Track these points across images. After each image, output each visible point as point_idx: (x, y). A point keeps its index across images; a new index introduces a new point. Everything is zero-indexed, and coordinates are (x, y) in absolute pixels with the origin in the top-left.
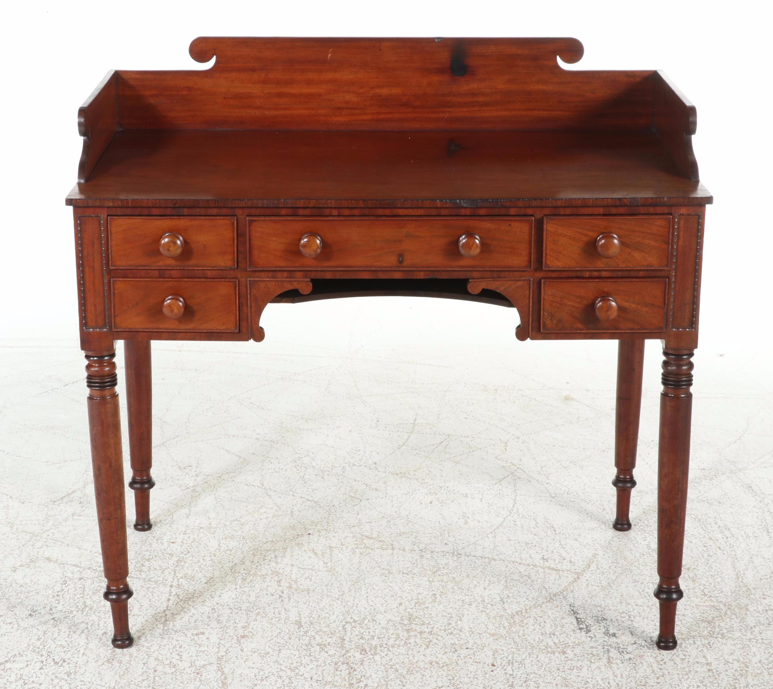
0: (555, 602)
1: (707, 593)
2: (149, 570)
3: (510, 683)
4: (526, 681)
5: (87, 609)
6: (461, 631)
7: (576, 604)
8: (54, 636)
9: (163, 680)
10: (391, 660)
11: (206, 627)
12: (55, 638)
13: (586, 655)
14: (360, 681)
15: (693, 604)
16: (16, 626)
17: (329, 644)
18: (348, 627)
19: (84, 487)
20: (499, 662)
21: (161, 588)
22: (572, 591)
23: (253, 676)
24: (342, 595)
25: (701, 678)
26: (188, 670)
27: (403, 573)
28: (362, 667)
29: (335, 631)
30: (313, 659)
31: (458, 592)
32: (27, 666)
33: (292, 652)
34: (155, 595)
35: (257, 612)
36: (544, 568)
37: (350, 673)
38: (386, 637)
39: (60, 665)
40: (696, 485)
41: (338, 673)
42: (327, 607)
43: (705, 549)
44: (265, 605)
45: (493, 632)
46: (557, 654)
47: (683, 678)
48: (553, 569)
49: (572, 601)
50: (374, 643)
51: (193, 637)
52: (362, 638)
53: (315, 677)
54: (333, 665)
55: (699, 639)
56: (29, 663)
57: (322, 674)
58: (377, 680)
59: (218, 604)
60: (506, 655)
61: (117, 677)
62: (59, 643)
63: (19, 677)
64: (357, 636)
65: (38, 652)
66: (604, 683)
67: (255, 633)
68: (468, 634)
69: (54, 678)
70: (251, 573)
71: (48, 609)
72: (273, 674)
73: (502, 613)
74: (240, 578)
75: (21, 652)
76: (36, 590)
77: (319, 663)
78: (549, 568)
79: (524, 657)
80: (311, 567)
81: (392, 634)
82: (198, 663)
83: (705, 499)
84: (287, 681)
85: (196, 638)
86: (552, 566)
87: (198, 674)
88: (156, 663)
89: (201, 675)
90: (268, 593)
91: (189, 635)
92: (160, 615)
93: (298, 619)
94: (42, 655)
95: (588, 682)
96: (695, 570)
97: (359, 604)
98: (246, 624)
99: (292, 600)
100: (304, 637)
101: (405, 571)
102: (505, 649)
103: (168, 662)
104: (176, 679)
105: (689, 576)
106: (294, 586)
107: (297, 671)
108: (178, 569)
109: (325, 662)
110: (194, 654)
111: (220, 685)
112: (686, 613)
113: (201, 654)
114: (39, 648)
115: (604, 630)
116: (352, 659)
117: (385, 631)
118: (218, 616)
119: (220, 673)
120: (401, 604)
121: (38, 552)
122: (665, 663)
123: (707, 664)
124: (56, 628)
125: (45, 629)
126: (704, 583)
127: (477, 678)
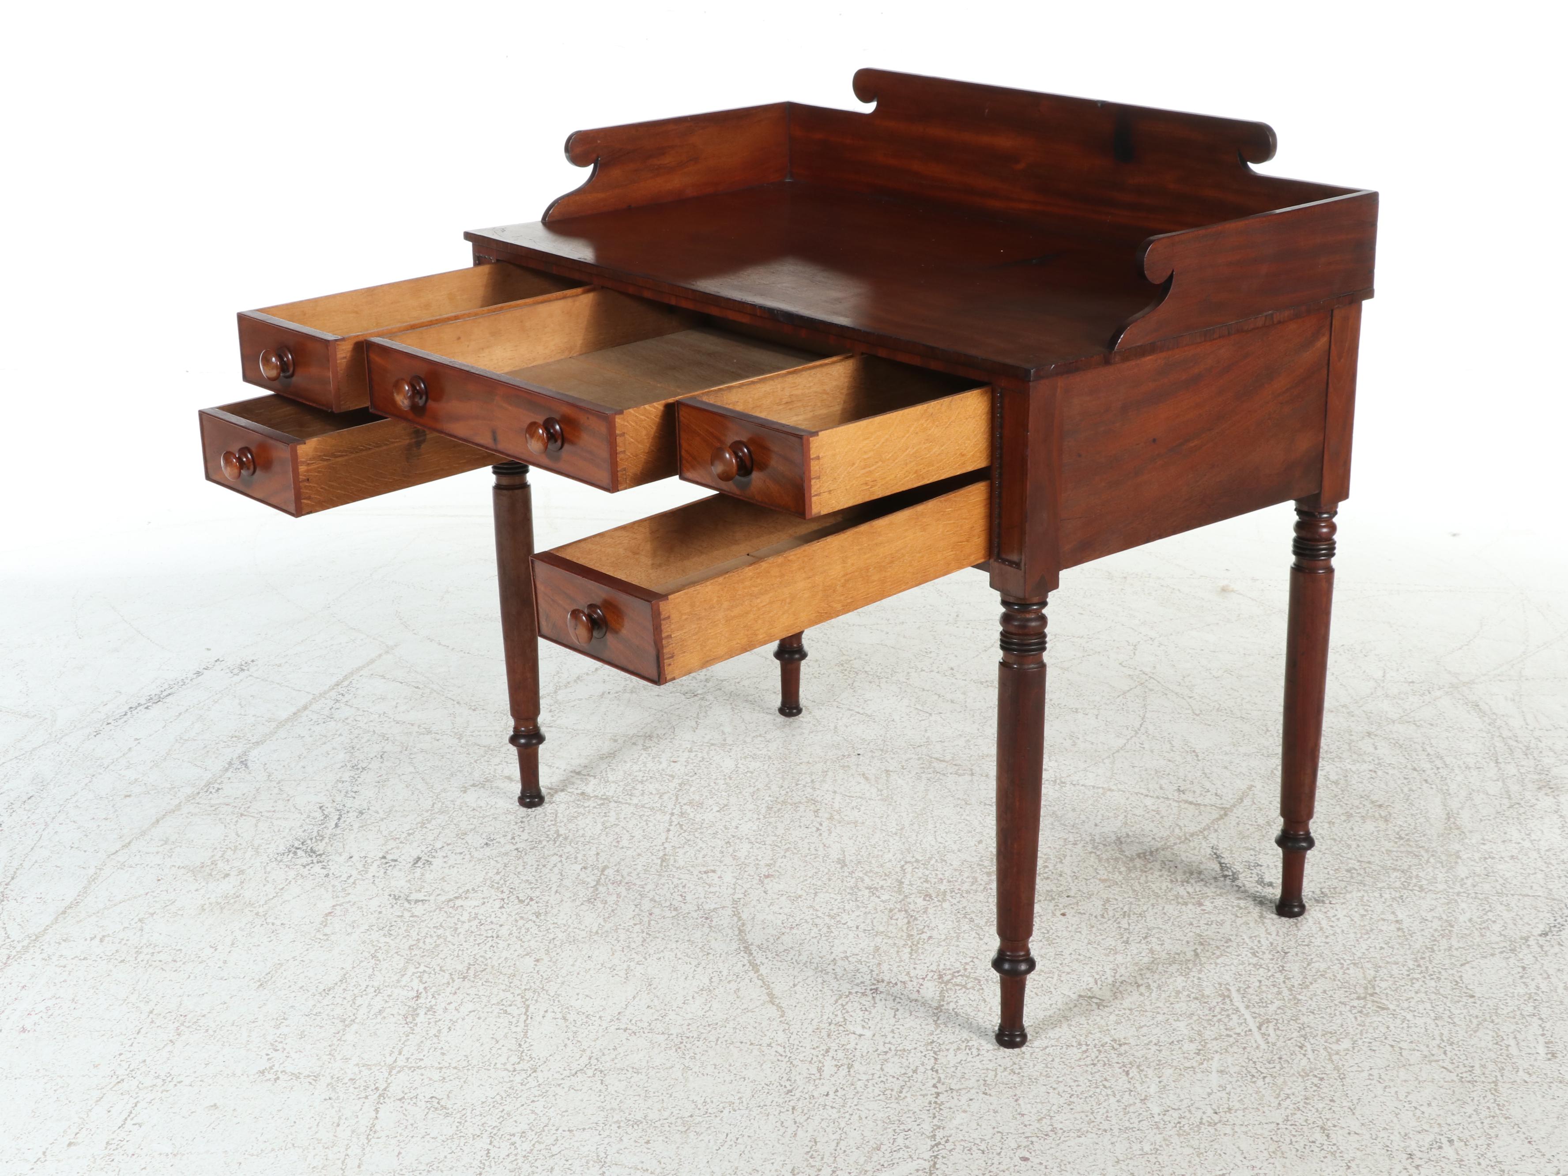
0: (1191, 844)
1: (1403, 836)
2: (642, 795)
3: (1125, 939)
4: (1146, 937)
5: (561, 839)
6: (1061, 875)
7: (1221, 846)
8: (518, 870)
9: (660, 925)
10: (964, 908)
11: (718, 863)
13: (1230, 908)
14: (923, 932)
15: (1383, 849)
16: (468, 857)
17: (882, 887)
18: (909, 868)
19: (555, 692)
20: (1111, 913)
21: (659, 816)
22: (1216, 831)
23: (779, 923)
24: (902, 829)
25: (1387, 939)
26: (695, 915)
27: (985, 804)
28: (925, 916)
29: (890, 872)
30: (860, 905)
31: (1060, 829)
32: (484, 903)
33: (832, 895)
34: (650, 824)
35: (786, 847)
36: (1179, 802)
37: (909, 922)
38: (960, 880)
39: (526, 903)
40: (1400, 702)
41: (893, 922)
42: (881, 843)
43: (1405, 781)
44: (797, 839)
45: (1105, 877)
46: (1190, 906)
47: (1361, 937)
48: (1191, 803)
49: (1216, 843)
50: (943, 888)
51: (700, 875)
52: (927, 881)
53: (862, 926)
54: (886, 912)
55: (1387, 891)
56: (486, 900)
57: (872, 922)
58: (945, 931)
59: (734, 836)
60: (1121, 905)
61: (601, 920)
62: (525, 878)
63: (473, 916)
64: (920, 878)
65: (498, 888)
66: (1253, 942)
67: (783, 872)
68: (1070, 879)
69: (518, 918)
70: (779, 800)
71: (509, 837)
72: (806, 922)
73: (1118, 855)
74: (763, 806)
75: (476, 888)
76: (493, 814)
77: (867, 910)
78: (1186, 802)
79: (1145, 908)
80: (860, 795)
81: (968, 877)
82: (706, 907)
83: (1411, 720)
84: (825, 930)
85: (704, 876)
86: (1191, 799)
87: (707, 918)
88: (652, 904)
89: (712, 921)
90: (802, 824)
91: (696, 873)
92: (657, 848)
93: (841, 857)
94: (502, 892)
95: (1230, 940)
96: (1389, 808)
97: (924, 841)
98: (772, 862)
99: (833, 834)
100: (849, 879)
101: (987, 802)
102: (1120, 898)
103: (668, 904)
104: (679, 924)
105: (1380, 815)
106: (837, 817)
107: (838, 918)
108: (680, 793)
109: (876, 909)
110: (702, 896)
111: (737, 933)
112: (1372, 859)
113: (711, 895)
114: (498, 883)
115: (1257, 879)
116: (912, 907)
117: (957, 873)
118: (734, 851)
119: (735, 919)
120: (980, 842)
121: (495, 769)
122: (1338, 919)
123: (1397, 921)
124: (521, 861)
125: (506, 861)
126: (1401, 823)
127: (1080, 932)
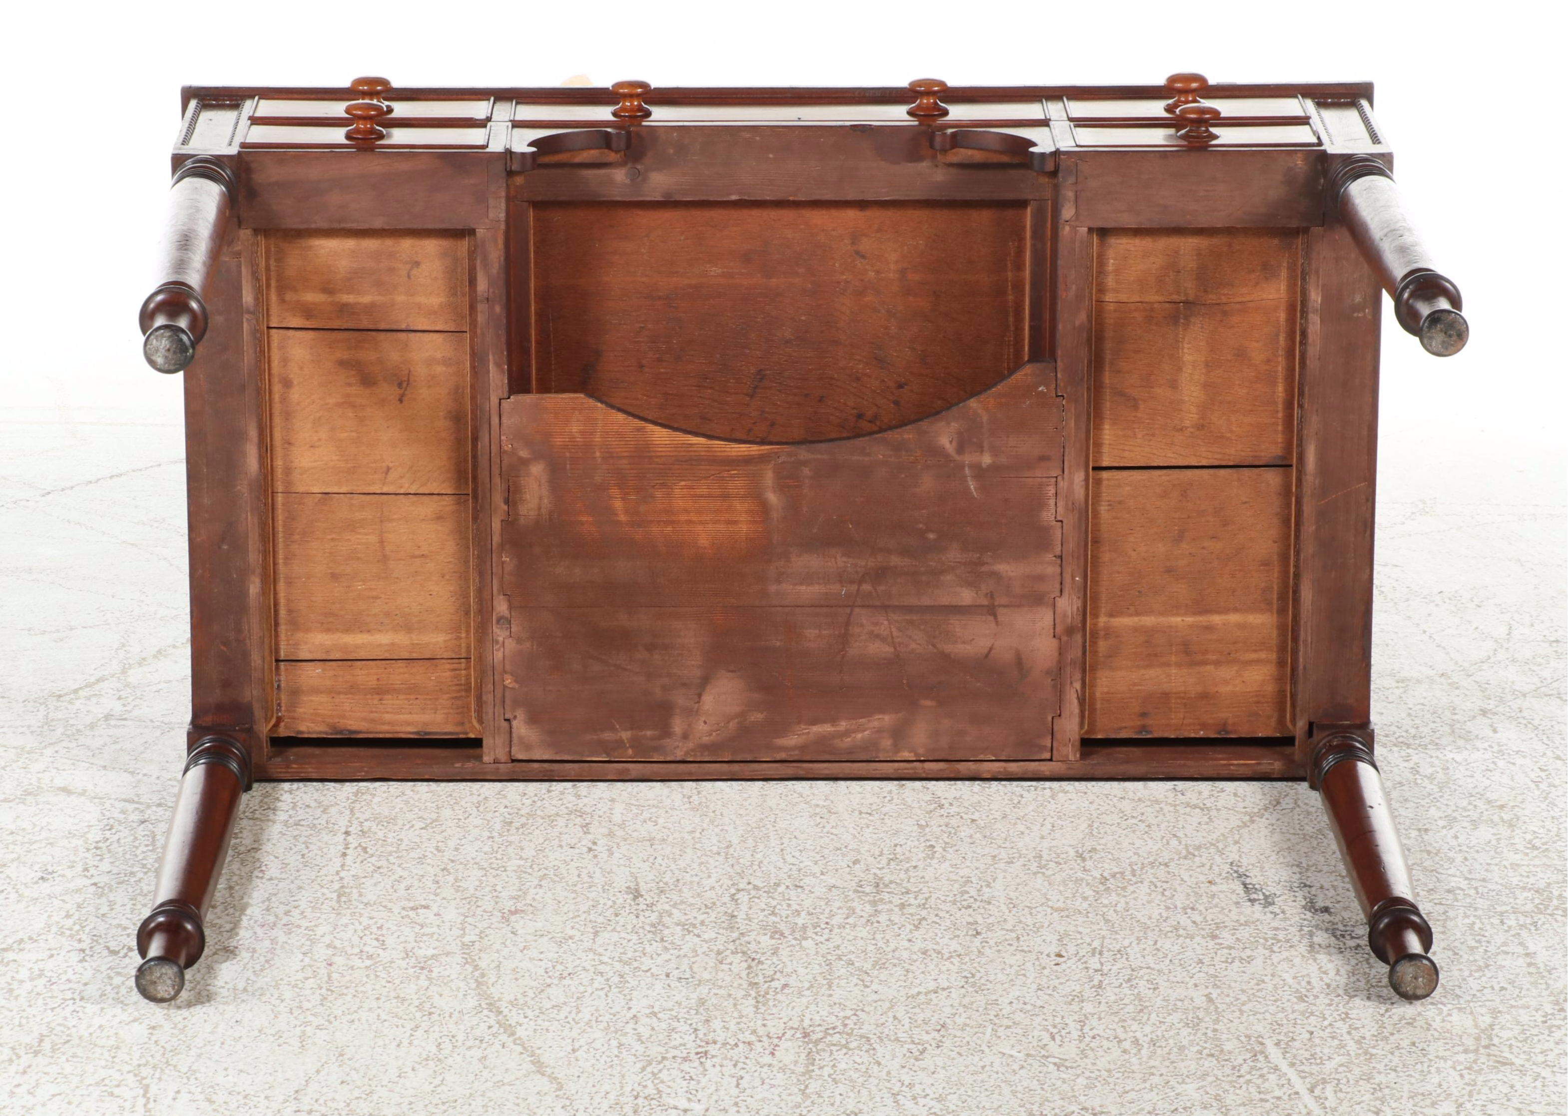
0: (1197, 859)
1: (1537, 845)
2: (294, 808)
3: (1096, 982)
4: (1129, 980)
6: (989, 903)
7: (1245, 861)
8: (101, 912)
9: (348, 978)
10: (838, 947)
11: (432, 897)
12: (103, 915)
13: (1262, 941)
14: (773, 980)
15: (1505, 863)
16: (13, 896)
17: (702, 923)
18: (743, 898)
19: (123, 672)
20: (1072, 949)
21: (325, 837)
22: (1236, 842)
23: (541, 971)
24: (728, 847)
25: (1512, 977)
26: (403, 964)
27: (861, 813)
28: (775, 958)
29: (714, 904)
30: (669, 946)
31: (984, 843)
32: (52, 956)
33: (623, 935)
35: (541, 873)
36: (1175, 806)
37: (749, 967)
38: (827, 911)
39: (122, 954)
40: (1535, 668)
41: (724, 967)
42: (695, 866)
43: (1543, 774)
44: (556, 863)
45: (1060, 905)
46: (1198, 939)
47: (1471, 975)
48: (1195, 807)
49: (1237, 858)
50: (800, 921)
51: (404, 913)
52: (773, 913)
53: (676, 973)
54: (713, 955)
55: (1512, 916)
56: (54, 952)
57: (691, 968)
58: (810, 977)
59: (453, 861)
60: (1088, 940)
61: (249, 974)
62: (115, 922)
63: (37, 973)
64: (763, 910)
65: (72, 936)
66: (1299, 983)
67: (540, 906)
68: (1004, 908)
69: (112, 974)
70: (522, 812)
71: (79, 868)
72: (584, 969)
73: (1080, 874)
74: (498, 820)
75: (35, 937)
76: (47, 839)
77: (682, 953)
78: (1188, 805)
79: (1126, 943)
80: (655, 802)
81: (839, 908)
82: (421, 953)
83: (1554, 692)
84: (616, 979)
85: (412, 914)
86: (1194, 801)
87: (422, 968)
88: (330, 952)
89: (431, 971)
90: (564, 844)
91: (396, 910)
92: (330, 878)
93: (633, 885)
94: (80, 941)
95: (1263, 981)
96: (1517, 809)
97: (765, 862)
98: (520, 893)
99: (617, 855)
100: (647, 914)
101: (864, 810)
102: (1085, 931)
103: (356, 950)
104: (377, 976)
105: (1502, 818)
106: (620, 833)
107: (636, 964)
108: (357, 806)
109: (695, 951)
110: (412, 939)
111: (474, 985)
112: (1489, 875)
113: (425, 938)
114: (71, 929)
115: (1304, 903)
116: (753, 946)
117: (823, 903)
118: (456, 880)
119: (469, 968)
120: (856, 862)
121: (39, 779)
123: (1527, 955)
124: (104, 900)
125: (80, 900)
126: (1536, 829)
127: (1024, 975)
